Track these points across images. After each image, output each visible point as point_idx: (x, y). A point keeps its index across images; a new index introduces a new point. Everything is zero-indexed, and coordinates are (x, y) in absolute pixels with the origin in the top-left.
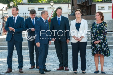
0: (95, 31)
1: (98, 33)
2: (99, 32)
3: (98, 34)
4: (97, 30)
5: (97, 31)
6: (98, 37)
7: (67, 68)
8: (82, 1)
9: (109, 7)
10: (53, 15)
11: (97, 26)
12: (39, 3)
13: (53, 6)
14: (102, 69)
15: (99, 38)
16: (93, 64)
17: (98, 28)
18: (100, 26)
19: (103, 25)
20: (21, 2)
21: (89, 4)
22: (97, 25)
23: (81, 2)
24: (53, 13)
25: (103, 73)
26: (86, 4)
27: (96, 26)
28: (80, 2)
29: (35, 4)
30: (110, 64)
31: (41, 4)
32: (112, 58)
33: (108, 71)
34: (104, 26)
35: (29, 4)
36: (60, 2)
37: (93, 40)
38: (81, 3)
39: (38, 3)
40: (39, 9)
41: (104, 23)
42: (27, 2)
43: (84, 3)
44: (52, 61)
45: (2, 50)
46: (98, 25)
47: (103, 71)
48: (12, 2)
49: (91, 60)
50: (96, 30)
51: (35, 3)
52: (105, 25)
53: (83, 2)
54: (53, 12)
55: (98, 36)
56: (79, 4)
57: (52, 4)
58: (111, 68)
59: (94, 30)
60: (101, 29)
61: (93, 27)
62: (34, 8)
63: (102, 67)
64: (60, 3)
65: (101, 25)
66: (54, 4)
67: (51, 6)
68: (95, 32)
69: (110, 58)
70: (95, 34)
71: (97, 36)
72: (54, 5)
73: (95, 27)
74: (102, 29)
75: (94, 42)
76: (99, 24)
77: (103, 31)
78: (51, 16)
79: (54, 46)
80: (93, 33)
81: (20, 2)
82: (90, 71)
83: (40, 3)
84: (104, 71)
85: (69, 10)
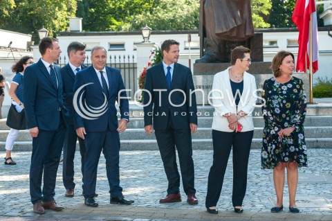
0: (279, 103)
1: (287, 109)
2: (288, 105)
3: (287, 112)
4: (284, 102)
5: (284, 104)
6: (288, 119)
7: (193, 198)
8: (228, 24)
9: (289, 42)
10: (153, 62)
11: (282, 90)
12: (111, 32)
13: (148, 38)
14: (292, 201)
15: (289, 122)
16: (264, 189)
17: (285, 95)
18: (290, 90)
19: (296, 88)
20: (66, 29)
21: (247, 34)
22: (280, 87)
23: (227, 29)
24: (154, 55)
25: (294, 210)
26: (238, 33)
27: (279, 89)
28: (224, 27)
29: (101, 34)
30: (308, 187)
31: (116, 34)
32: (310, 172)
33: (307, 205)
34: (299, 90)
35: (85, 35)
36: (164, 29)
37: (274, 127)
38: (225, 30)
39: (108, 30)
40: (112, 45)
41: (298, 81)
42: (81, 30)
43: (232, 30)
44: (158, 180)
45: (23, 153)
46: (285, 88)
47: (294, 207)
48: (44, 29)
49: (258, 177)
50: (280, 100)
51: (101, 32)
52: (301, 88)
53: (231, 28)
54: (153, 53)
55: (287, 115)
56: (221, 32)
57: (146, 33)
58: (313, 199)
59: (275, 102)
60: (294, 97)
61: (270, 92)
62: (99, 43)
63: (292, 197)
64: (164, 31)
65: (290, 86)
66: (152, 33)
67: (144, 38)
68: (278, 106)
69: (307, 172)
70: (278, 111)
71: (284, 115)
72: (151, 36)
73: (275, 93)
74: (296, 99)
75: (278, 133)
76: (286, 84)
77: (299, 103)
78: (149, 64)
79: (155, 141)
80: (273, 109)
81: (63, 30)
82: (259, 206)
83: (113, 30)
84: (298, 205)
85: (191, 49)
